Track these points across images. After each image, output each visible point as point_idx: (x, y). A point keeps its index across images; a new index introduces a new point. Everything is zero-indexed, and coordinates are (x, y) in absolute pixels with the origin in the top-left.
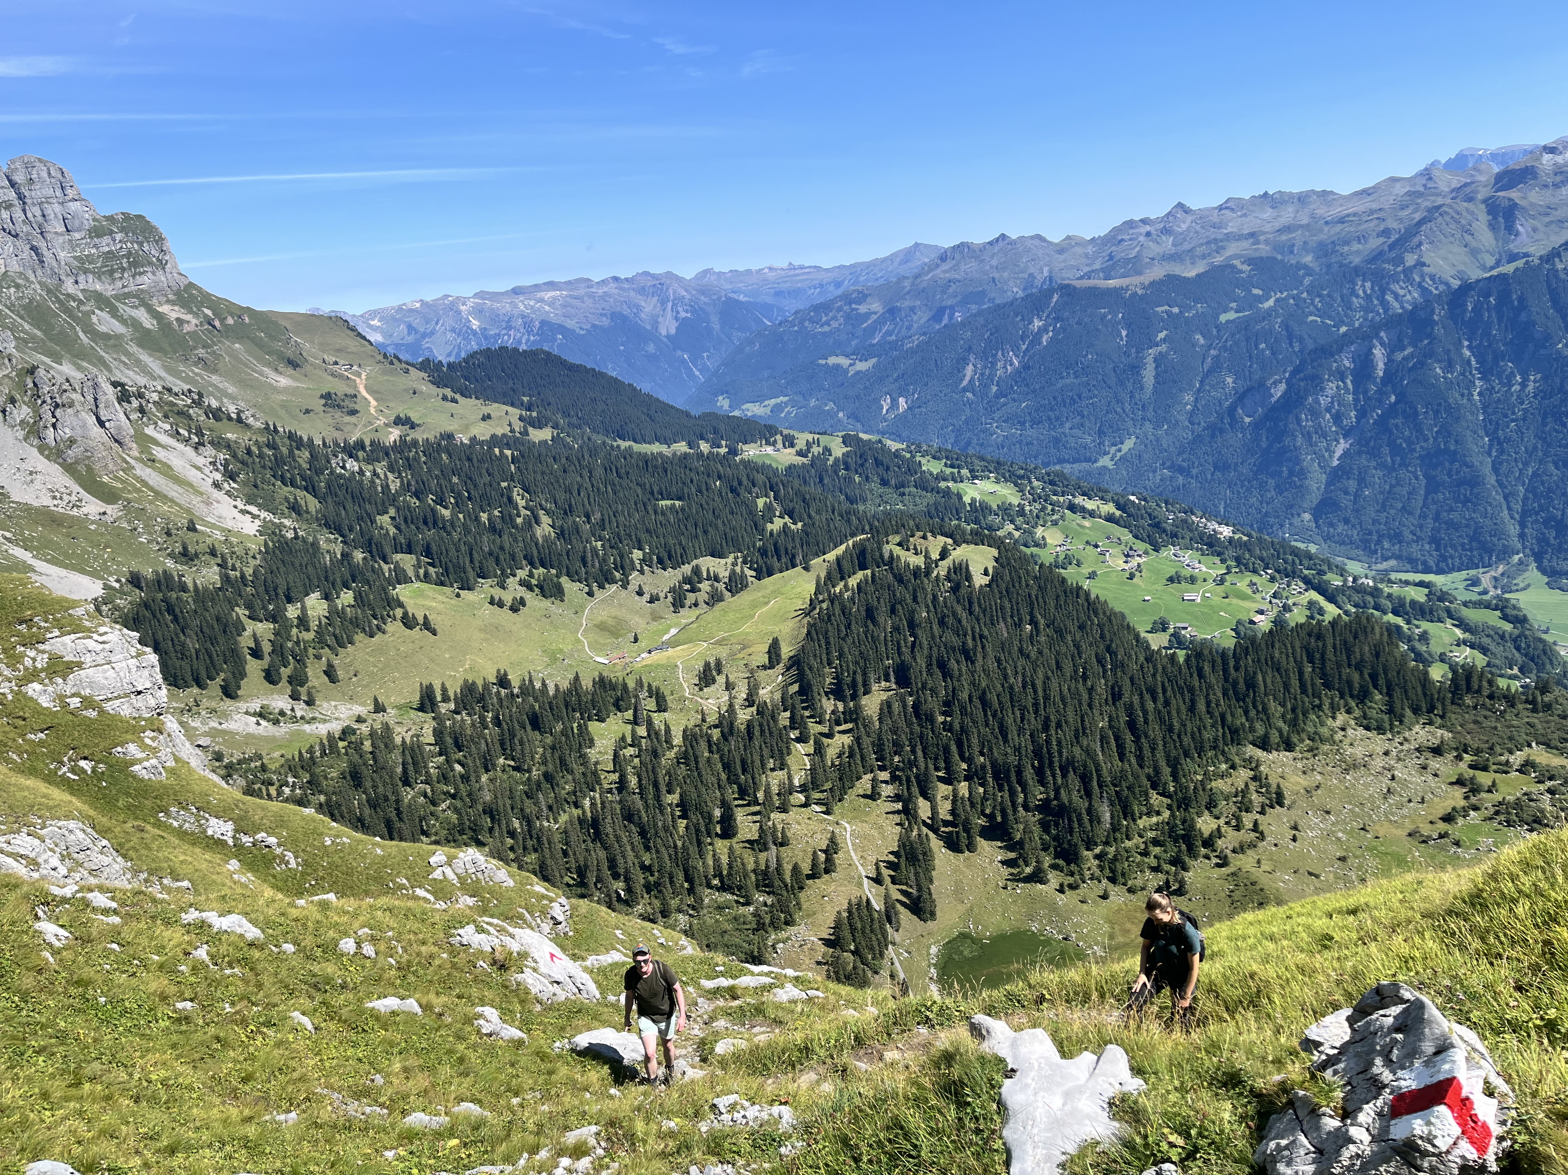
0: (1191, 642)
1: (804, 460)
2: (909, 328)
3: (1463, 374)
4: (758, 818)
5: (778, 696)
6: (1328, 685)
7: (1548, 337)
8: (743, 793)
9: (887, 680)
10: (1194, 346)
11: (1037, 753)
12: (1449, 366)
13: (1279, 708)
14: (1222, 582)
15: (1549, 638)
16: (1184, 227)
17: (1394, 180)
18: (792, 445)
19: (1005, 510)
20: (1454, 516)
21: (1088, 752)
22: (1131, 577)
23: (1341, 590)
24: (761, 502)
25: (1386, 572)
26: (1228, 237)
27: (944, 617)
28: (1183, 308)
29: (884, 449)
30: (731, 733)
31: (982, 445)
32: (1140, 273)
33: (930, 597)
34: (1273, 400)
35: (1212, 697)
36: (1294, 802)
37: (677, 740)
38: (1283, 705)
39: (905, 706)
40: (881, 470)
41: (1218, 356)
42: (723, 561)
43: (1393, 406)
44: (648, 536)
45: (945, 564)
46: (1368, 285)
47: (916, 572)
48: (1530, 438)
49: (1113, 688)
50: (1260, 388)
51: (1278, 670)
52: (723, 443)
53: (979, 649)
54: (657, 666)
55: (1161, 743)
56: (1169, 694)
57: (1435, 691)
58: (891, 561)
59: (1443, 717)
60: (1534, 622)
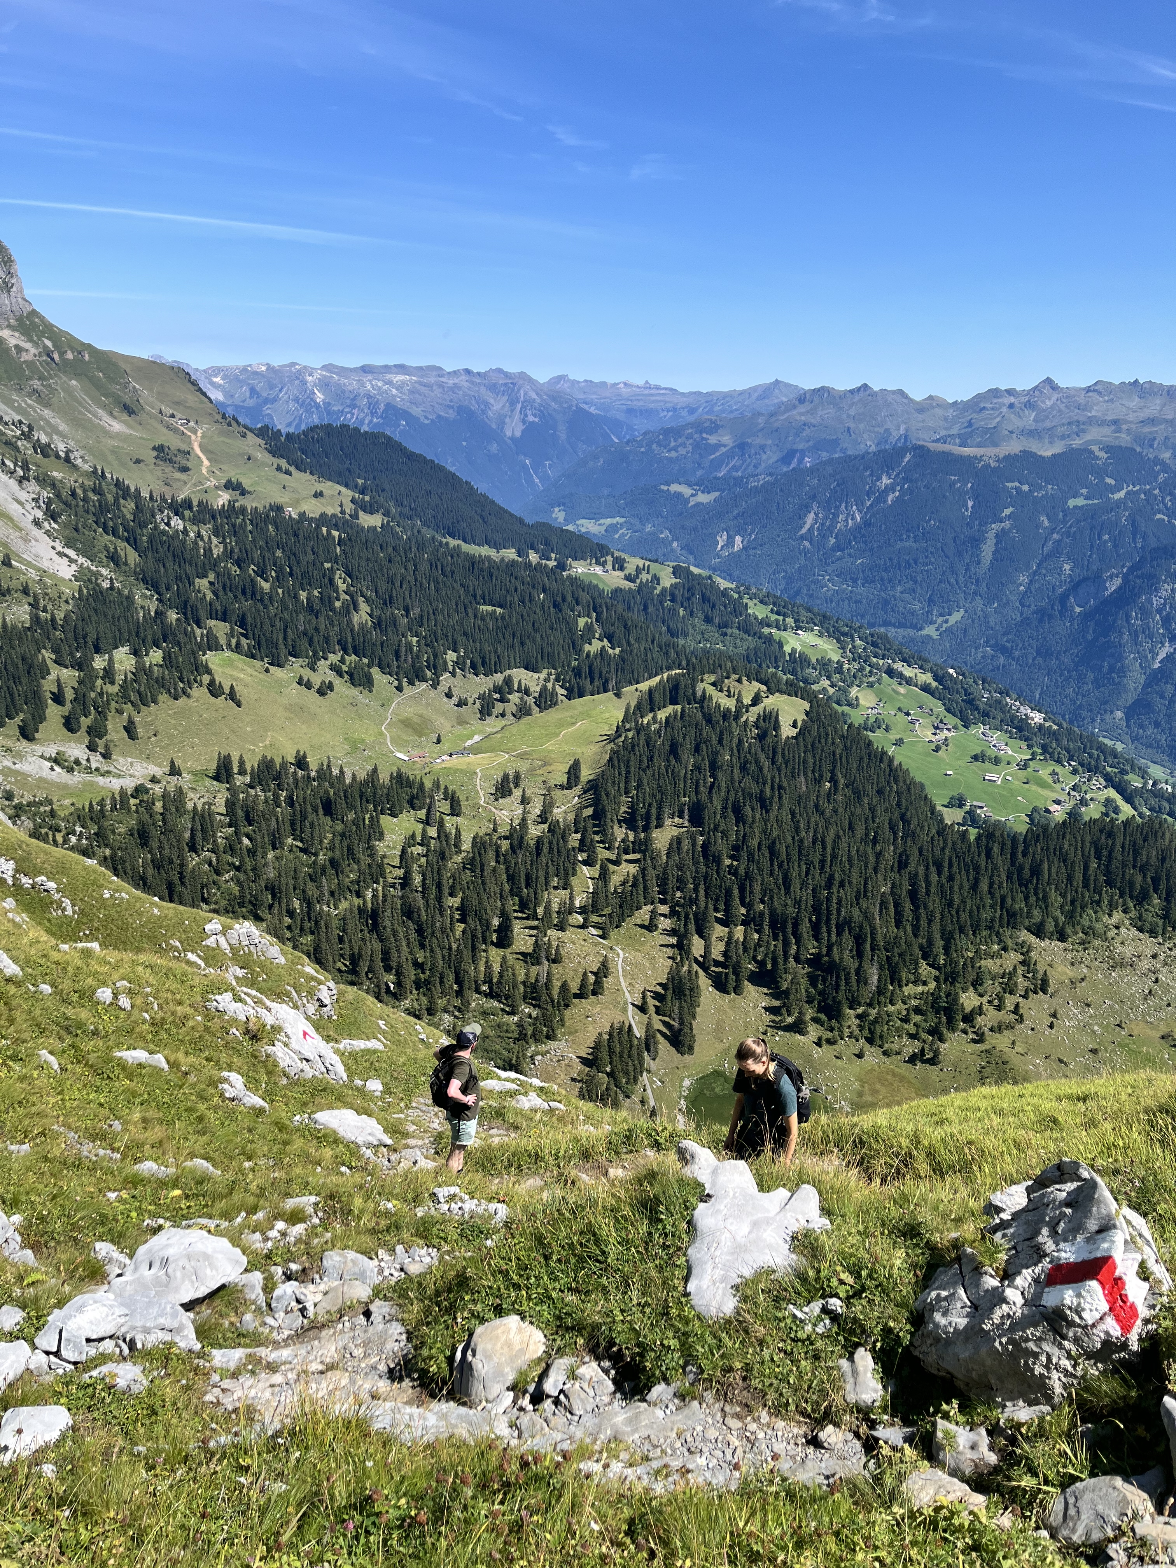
0: (985, 822)
1: (632, 585)
2: (756, 466)
4: (535, 932)
5: (571, 817)
6: (1110, 883)
8: (523, 906)
9: (681, 816)
10: (1037, 527)
11: (816, 909)
13: (1059, 899)
14: (1025, 767)
16: (1049, 403)
18: (621, 568)
19: (824, 665)
21: (866, 914)
22: (937, 749)
23: (1140, 792)
24: (582, 622)
26: (1091, 421)
27: (746, 762)
28: (1034, 487)
29: (713, 586)
30: (520, 846)
31: (811, 596)
32: (996, 445)
33: (736, 740)
34: (1107, 593)
35: (995, 878)
36: (1057, 991)
37: (466, 846)
38: (1063, 896)
39: (694, 844)
40: (706, 607)
41: (1059, 541)
42: (536, 675)
44: (464, 639)
45: (755, 711)
47: (726, 715)
49: (900, 855)
50: (1097, 579)
51: (1065, 861)
52: (553, 555)
53: (776, 799)
54: (456, 771)
55: (938, 916)
56: (955, 869)
58: (703, 700)
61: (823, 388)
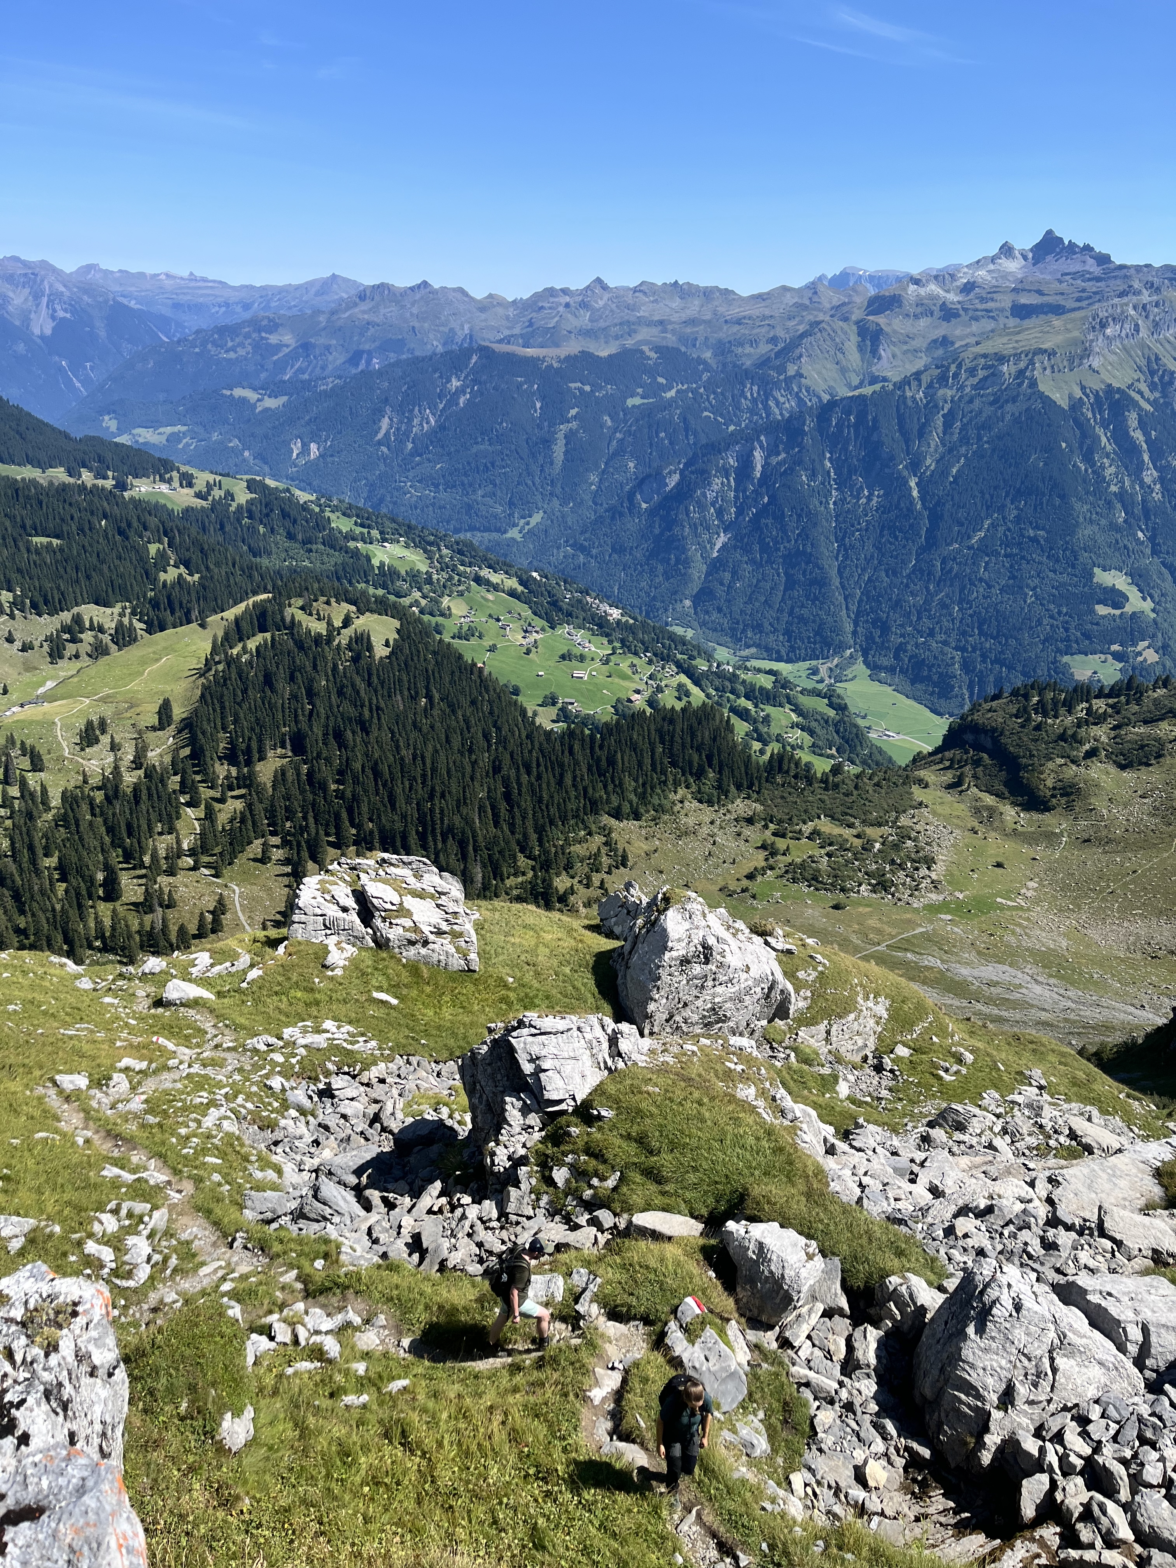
0: (576, 717)
1: (204, 503)
2: (323, 368)
3: (823, 483)
4: (143, 881)
5: (167, 759)
6: (673, 764)
7: (892, 458)
8: (128, 856)
9: (283, 747)
10: (602, 427)
11: (422, 820)
12: (813, 476)
13: (633, 783)
14: (607, 662)
15: (861, 722)
16: (601, 303)
17: (785, 289)
18: (190, 485)
19: (414, 577)
20: (805, 612)
21: (468, 821)
22: (528, 652)
23: (706, 675)
24: (153, 549)
25: (747, 659)
26: (640, 321)
27: (343, 687)
28: (595, 387)
29: (292, 499)
30: (116, 797)
31: (395, 503)
32: (557, 345)
33: (330, 665)
34: (668, 489)
35: (578, 772)
36: (636, 863)
37: (55, 801)
38: (636, 781)
39: (298, 774)
40: (287, 523)
41: (622, 440)
42: (108, 611)
43: (765, 506)
44: (19, 577)
45: (347, 632)
46: (755, 388)
47: (318, 640)
48: (869, 548)
49: (494, 762)
50: (658, 477)
51: (635, 750)
52: (110, 474)
53: (375, 721)
54: (31, 723)
55: (530, 812)
56: (542, 768)
57: (754, 771)
58: (293, 625)
59: (758, 793)
60: (852, 709)
61: (382, 284)
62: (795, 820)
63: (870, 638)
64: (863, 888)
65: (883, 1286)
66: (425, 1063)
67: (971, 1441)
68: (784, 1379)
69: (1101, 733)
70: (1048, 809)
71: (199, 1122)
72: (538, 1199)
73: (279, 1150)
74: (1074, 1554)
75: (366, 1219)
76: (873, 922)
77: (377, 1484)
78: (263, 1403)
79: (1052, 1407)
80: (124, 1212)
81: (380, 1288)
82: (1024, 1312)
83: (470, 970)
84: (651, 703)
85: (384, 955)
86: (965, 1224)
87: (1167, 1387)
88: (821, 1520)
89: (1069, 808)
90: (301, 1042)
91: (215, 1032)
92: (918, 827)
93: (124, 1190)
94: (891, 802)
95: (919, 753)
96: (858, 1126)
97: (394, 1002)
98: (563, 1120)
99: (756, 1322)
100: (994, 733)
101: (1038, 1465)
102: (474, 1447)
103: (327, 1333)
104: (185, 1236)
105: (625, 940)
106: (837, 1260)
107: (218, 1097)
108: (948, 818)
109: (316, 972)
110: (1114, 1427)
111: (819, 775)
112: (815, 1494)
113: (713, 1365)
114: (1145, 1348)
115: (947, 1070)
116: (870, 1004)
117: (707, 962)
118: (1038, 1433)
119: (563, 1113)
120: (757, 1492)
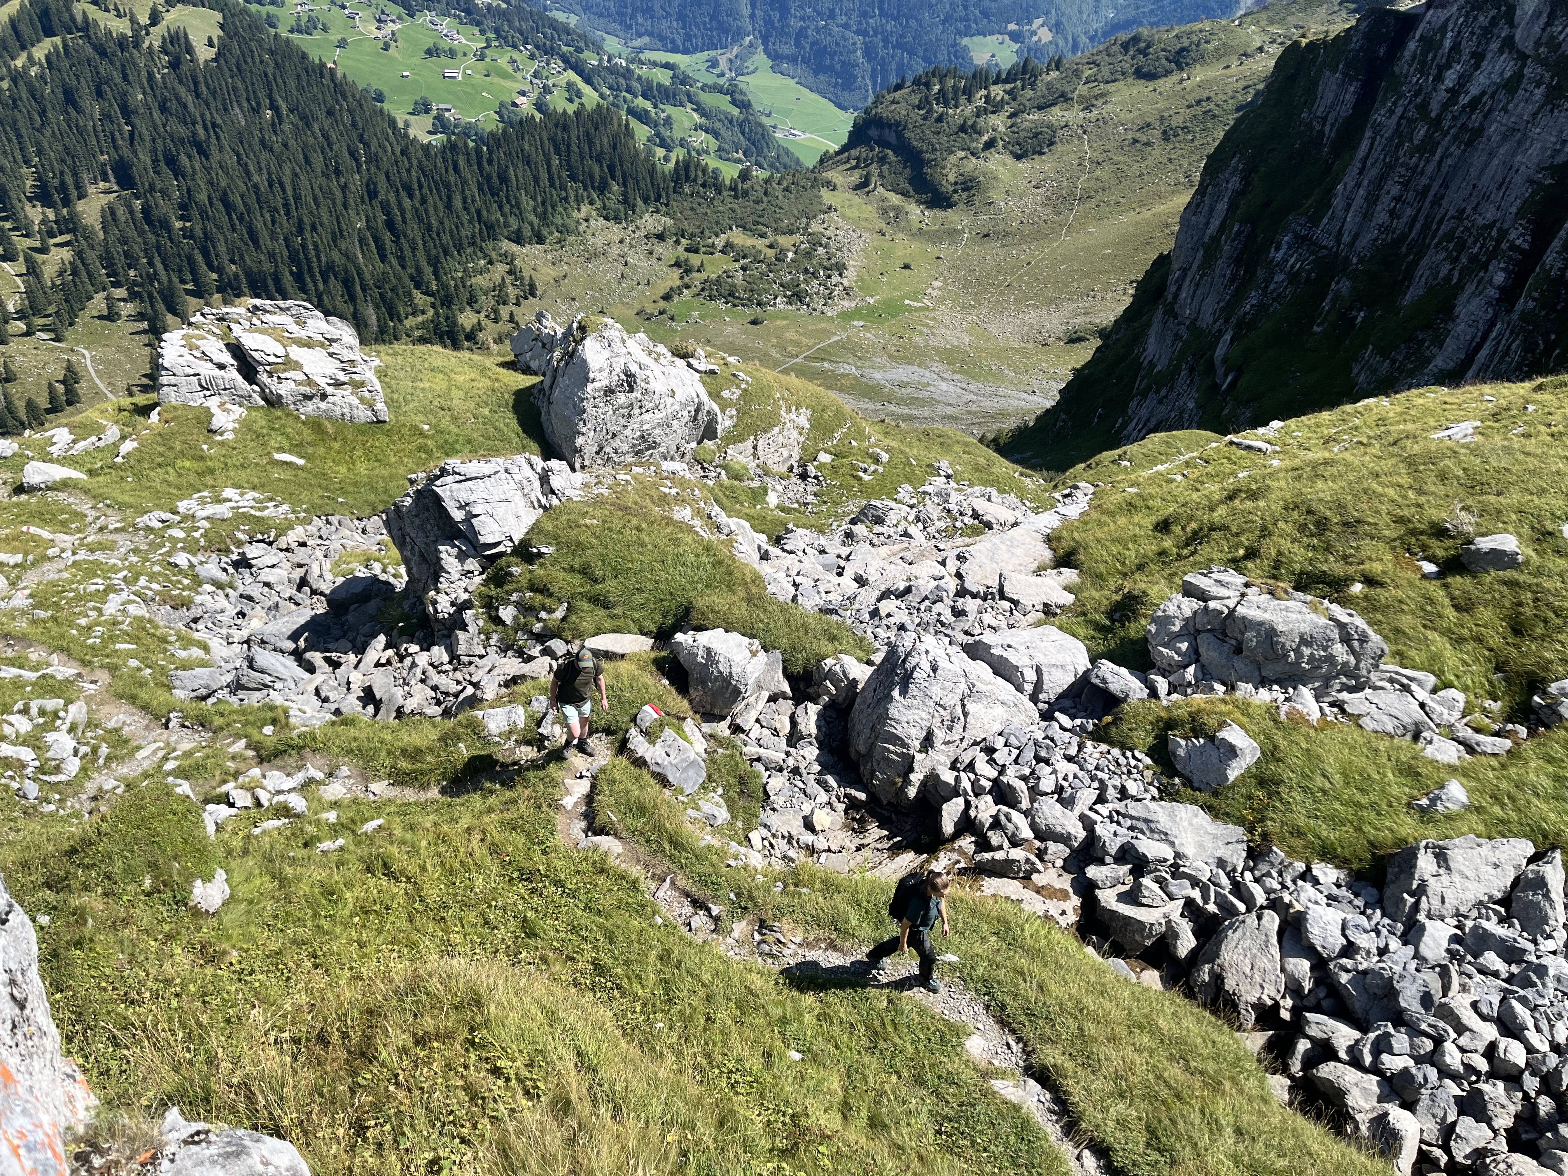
0: (456, 126)
6: (573, 178)
9: (105, 179)
11: (293, 258)
13: (531, 202)
14: (482, 58)
15: (766, 121)
21: (348, 256)
22: (386, 48)
23: (597, 70)
25: (640, 50)
27: (164, 101)
33: (144, 73)
35: (467, 193)
36: (545, 292)
38: (534, 199)
39: (131, 212)
45: (158, 32)
47: (122, 43)
49: (368, 185)
51: (528, 163)
53: (213, 140)
55: (420, 242)
56: (425, 190)
57: (660, 181)
58: (87, 26)
59: (667, 205)
60: (756, 107)
62: (707, 232)
63: (768, 22)
64: (778, 300)
65: (819, 667)
66: (346, 521)
67: (899, 781)
68: (738, 759)
69: (998, 122)
70: (950, 206)
71: (100, 611)
72: (488, 639)
73: (200, 626)
74: (987, 856)
75: (311, 681)
76: (790, 335)
77: (366, 912)
78: (233, 864)
79: (965, 744)
80: (34, 711)
81: (337, 742)
82: (939, 672)
83: (379, 422)
84: (540, 106)
85: (279, 413)
86: (886, 606)
87: (1057, 714)
88: (779, 866)
89: (970, 203)
90: (201, 514)
91: (95, 513)
92: (828, 233)
93: (29, 689)
94: (800, 207)
95: (827, 152)
96: (788, 531)
97: (301, 462)
98: (502, 562)
99: (709, 716)
100: (897, 127)
101: (955, 791)
102: (457, 865)
103: (290, 791)
104: (111, 724)
105: (544, 375)
106: (778, 653)
107: (116, 582)
108: (857, 221)
109: (202, 438)
110: (1015, 752)
111: (727, 182)
112: (772, 846)
113: (674, 758)
114: (1038, 686)
115: (865, 471)
116: (793, 416)
117: (631, 390)
118: (953, 767)
119: (502, 554)
120: (722, 854)
